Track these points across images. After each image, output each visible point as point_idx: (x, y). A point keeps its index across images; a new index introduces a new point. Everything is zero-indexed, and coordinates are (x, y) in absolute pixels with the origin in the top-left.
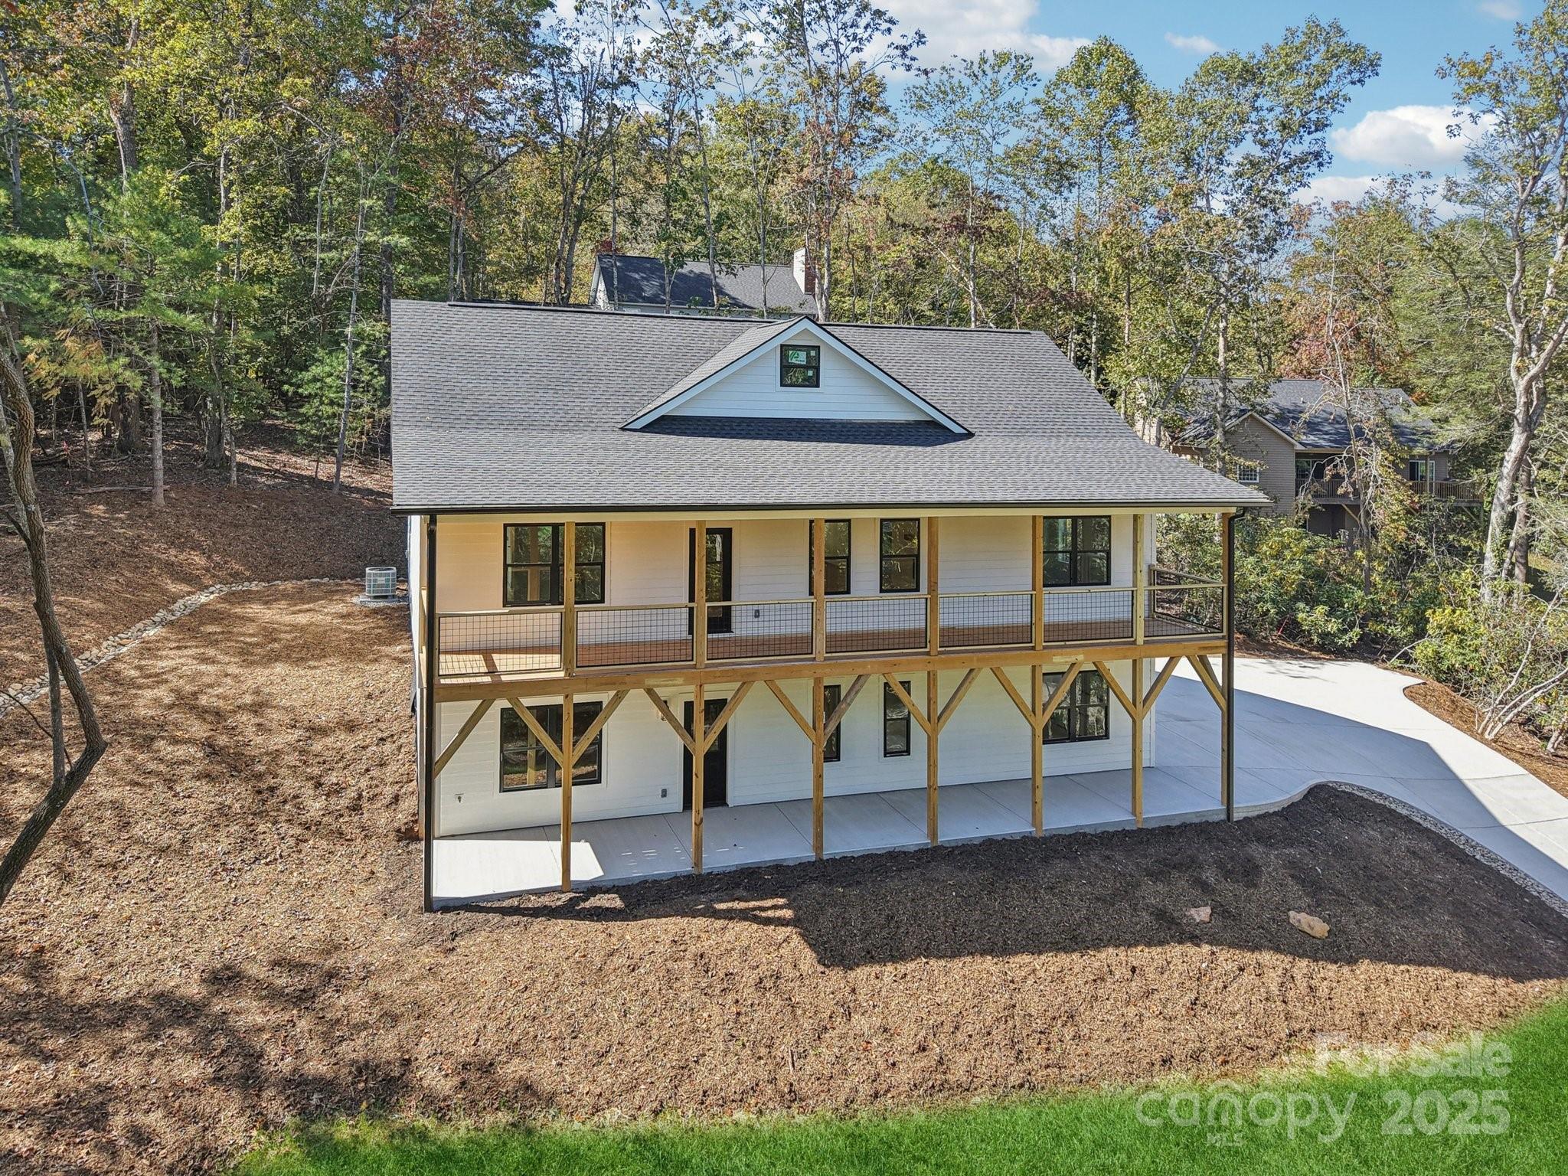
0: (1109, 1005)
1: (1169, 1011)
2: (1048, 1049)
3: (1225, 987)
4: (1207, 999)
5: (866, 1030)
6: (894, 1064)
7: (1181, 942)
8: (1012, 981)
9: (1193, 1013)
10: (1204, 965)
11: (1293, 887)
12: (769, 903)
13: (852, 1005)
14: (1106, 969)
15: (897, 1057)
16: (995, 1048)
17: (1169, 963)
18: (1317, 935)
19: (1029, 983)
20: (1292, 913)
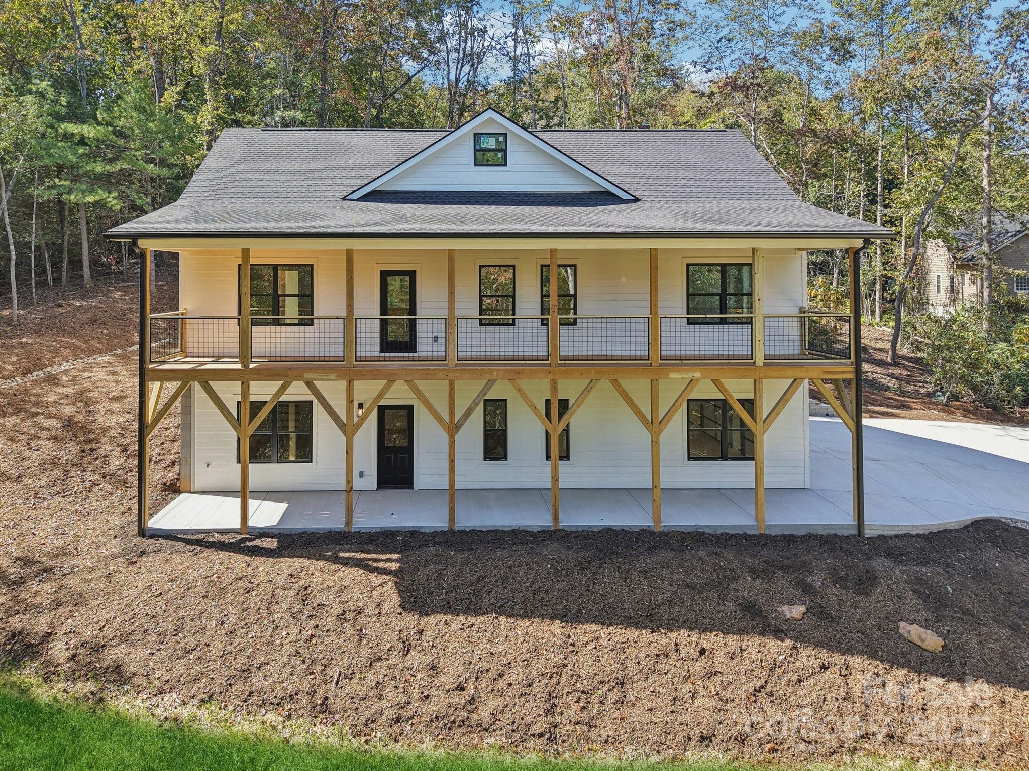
0: (664, 679)
1: (727, 694)
2: (584, 708)
3: (800, 681)
4: (774, 689)
5: (415, 664)
6: (427, 697)
7: (762, 634)
8: (573, 645)
9: (753, 698)
10: (781, 657)
11: (912, 601)
12: (385, 557)
13: (413, 643)
14: (673, 646)
15: (433, 692)
16: (531, 698)
17: (742, 650)
18: (928, 648)
19: (589, 648)
20: (902, 624)
